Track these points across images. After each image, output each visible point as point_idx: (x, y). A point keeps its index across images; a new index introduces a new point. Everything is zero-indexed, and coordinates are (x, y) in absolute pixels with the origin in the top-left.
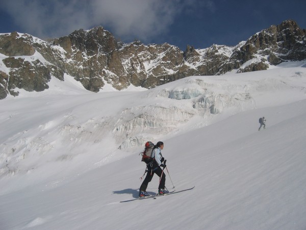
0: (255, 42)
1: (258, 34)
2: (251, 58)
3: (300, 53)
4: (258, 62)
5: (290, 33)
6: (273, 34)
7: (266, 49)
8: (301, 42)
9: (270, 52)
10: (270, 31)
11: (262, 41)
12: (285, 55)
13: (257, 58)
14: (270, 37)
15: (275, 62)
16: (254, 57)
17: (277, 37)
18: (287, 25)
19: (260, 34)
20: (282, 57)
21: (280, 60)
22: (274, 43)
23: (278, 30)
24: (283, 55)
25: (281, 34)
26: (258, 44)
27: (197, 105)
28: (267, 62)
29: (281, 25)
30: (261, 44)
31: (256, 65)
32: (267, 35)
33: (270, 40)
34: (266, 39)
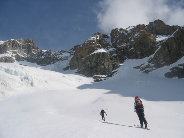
0: (9, 44)
1: (12, 40)
2: (6, 53)
3: (33, 58)
4: (10, 56)
5: (30, 46)
6: (21, 44)
7: (15, 50)
8: (35, 53)
9: (17, 52)
10: (20, 41)
11: (14, 45)
12: (25, 57)
13: (9, 54)
14: (19, 44)
15: (19, 59)
16: (7, 53)
17: (23, 46)
18: (30, 42)
19: (13, 41)
20: (23, 58)
21: (21, 59)
22: (20, 49)
23: (24, 42)
24: (23, 57)
25: (25, 45)
26: (11, 46)
27: (24, 80)
28: (14, 58)
29: (27, 40)
30: (13, 46)
31: (8, 58)
32: (17, 43)
33: (18, 46)
34: (16, 45)
